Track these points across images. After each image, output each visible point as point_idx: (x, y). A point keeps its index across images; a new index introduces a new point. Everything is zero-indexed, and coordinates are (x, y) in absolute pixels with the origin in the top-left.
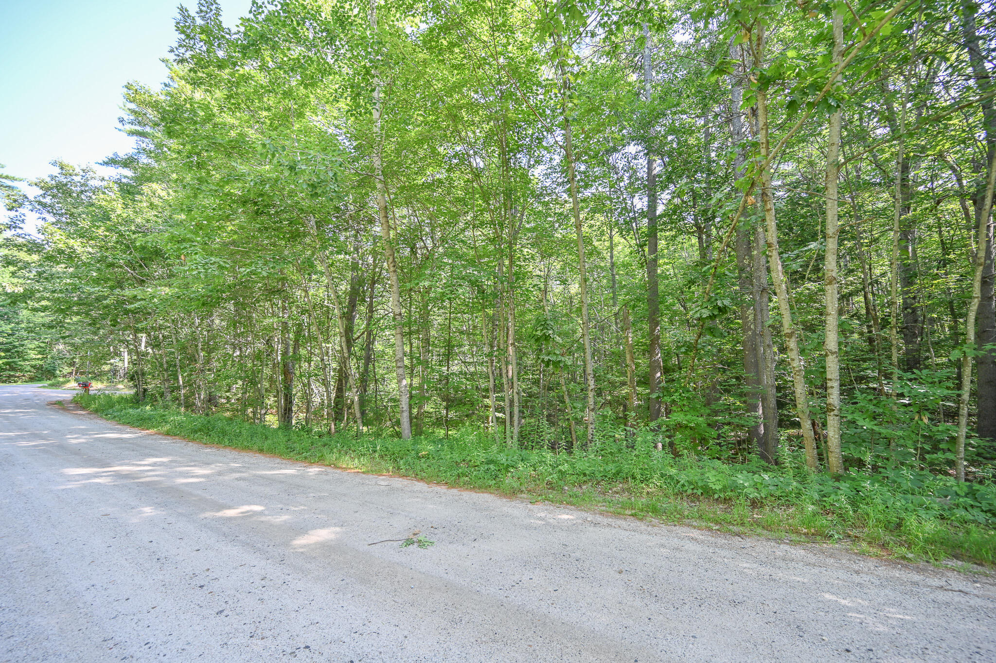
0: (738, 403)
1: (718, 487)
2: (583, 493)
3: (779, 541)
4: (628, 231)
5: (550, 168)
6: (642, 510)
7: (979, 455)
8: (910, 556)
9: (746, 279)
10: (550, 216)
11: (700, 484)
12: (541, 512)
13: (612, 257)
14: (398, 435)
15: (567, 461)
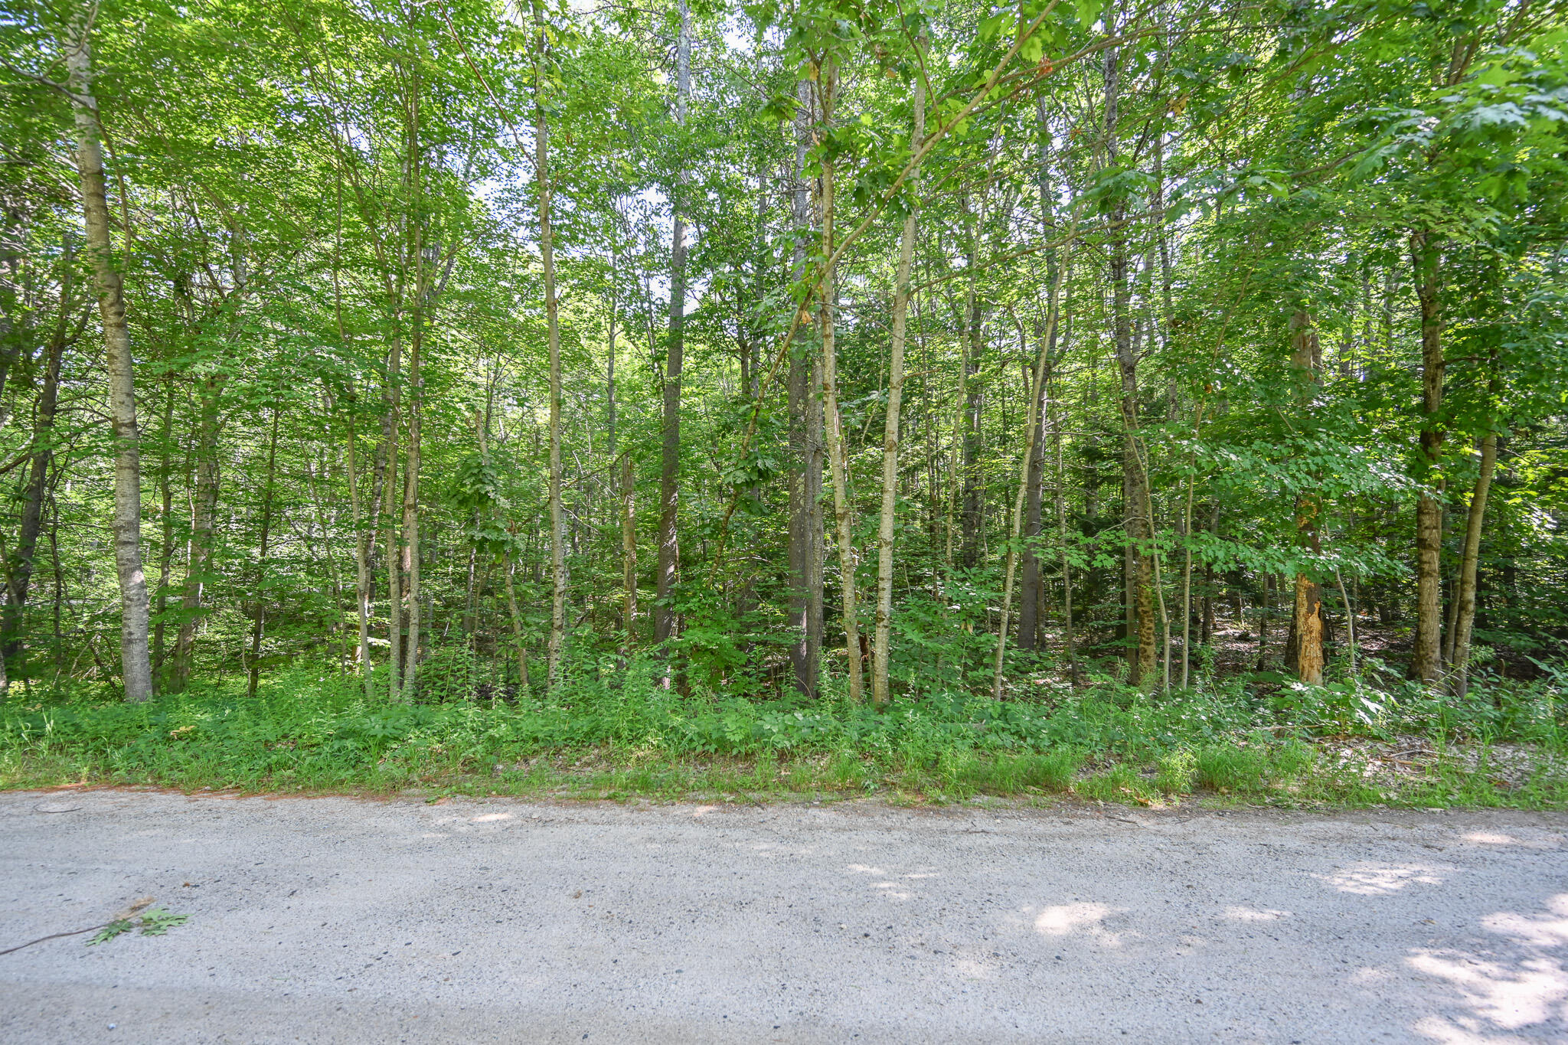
0: (779, 613)
1: (737, 738)
2: (530, 772)
3: (808, 804)
4: (639, 332)
5: (509, 191)
6: (626, 788)
7: (1016, 668)
8: (943, 798)
9: (799, 434)
10: (505, 278)
11: (714, 737)
12: (445, 815)
13: (611, 371)
14: (119, 694)
15: (505, 720)
